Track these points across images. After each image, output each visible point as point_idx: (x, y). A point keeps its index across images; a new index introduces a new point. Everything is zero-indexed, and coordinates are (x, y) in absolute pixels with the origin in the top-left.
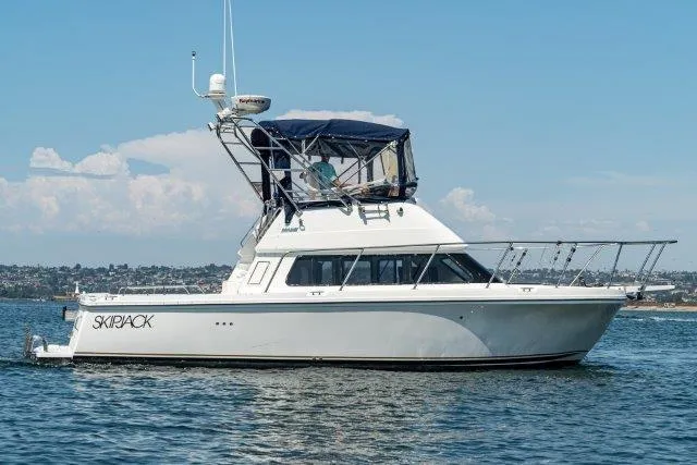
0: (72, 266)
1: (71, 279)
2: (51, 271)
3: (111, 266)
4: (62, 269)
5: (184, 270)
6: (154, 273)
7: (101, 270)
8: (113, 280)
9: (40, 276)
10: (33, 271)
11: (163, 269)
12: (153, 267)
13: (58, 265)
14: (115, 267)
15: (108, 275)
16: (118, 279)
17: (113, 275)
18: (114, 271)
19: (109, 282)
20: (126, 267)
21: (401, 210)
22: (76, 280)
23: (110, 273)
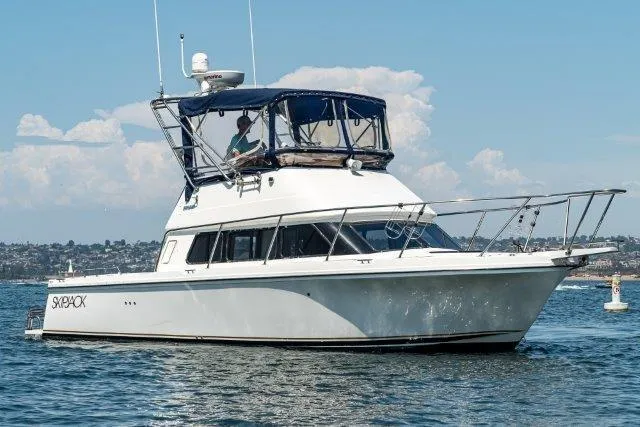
0: (64, 243)
1: (63, 258)
2: (42, 249)
3: (108, 242)
4: (54, 246)
7: (96, 246)
8: (109, 258)
9: (30, 255)
10: (22, 249)
12: (153, 242)
13: (49, 242)
14: (112, 244)
15: (104, 252)
16: (115, 256)
17: (109, 252)
18: (111, 247)
19: (105, 259)
20: (123, 242)
21: (271, 179)
22: (69, 258)
23: (107, 250)
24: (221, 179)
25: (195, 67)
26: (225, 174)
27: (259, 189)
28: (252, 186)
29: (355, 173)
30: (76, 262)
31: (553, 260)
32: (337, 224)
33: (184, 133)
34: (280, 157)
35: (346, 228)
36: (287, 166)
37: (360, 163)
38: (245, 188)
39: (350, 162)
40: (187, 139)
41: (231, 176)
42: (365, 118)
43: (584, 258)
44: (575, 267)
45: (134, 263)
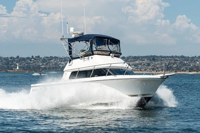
0: (15, 57)
1: (15, 63)
2: (6, 59)
3: (33, 57)
4: (11, 58)
5: (65, 58)
6: (51, 59)
7: (28, 58)
9: (1, 61)
11: (56, 58)
12: (51, 57)
13: (9, 57)
14: (34, 57)
15: (31, 61)
16: (35, 62)
17: (33, 61)
18: (34, 58)
19: (32, 63)
20: (39, 57)
21: (92, 58)
22: (17, 63)
23: (32, 60)
24: (79, 58)
25: (71, 31)
26: (80, 56)
27: (89, 60)
28: (87, 59)
29: (112, 57)
30: (20, 64)
31: (161, 77)
32: (108, 69)
33: (69, 47)
34: (94, 52)
35: (110, 70)
36: (96, 54)
37: (114, 55)
38: (85, 60)
39: (111, 54)
40: (70, 48)
41: (82, 57)
42: (115, 44)
43: (168, 76)
44: (165, 78)
45: (43, 65)
